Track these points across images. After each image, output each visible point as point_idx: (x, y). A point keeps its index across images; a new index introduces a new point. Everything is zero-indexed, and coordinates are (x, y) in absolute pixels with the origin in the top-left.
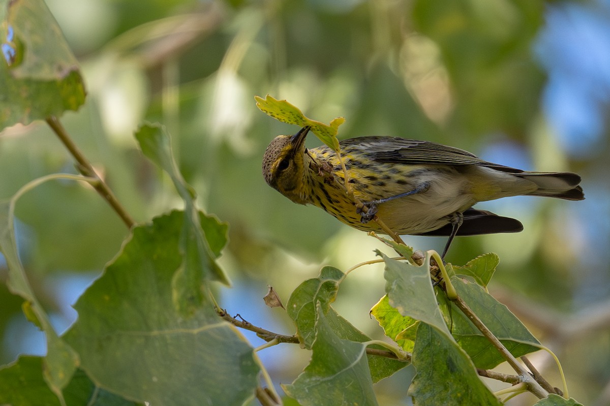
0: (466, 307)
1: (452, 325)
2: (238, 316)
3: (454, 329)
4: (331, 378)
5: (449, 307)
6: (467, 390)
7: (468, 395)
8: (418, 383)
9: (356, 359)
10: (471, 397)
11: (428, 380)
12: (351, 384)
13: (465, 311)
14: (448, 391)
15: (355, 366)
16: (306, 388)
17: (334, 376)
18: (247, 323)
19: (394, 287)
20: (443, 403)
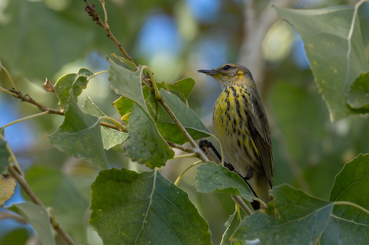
0: (166, 106)
1: (157, 115)
2: (27, 96)
3: (158, 118)
4: (76, 134)
5: (157, 105)
6: (156, 146)
7: (157, 148)
8: (129, 141)
9: (93, 125)
10: (158, 150)
11: (135, 139)
12: (87, 138)
13: (165, 108)
14: (146, 147)
15: (91, 129)
16: (59, 138)
17: (78, 133)
18: (32, 100)
19: (114, 78)
20: (142, 153)
